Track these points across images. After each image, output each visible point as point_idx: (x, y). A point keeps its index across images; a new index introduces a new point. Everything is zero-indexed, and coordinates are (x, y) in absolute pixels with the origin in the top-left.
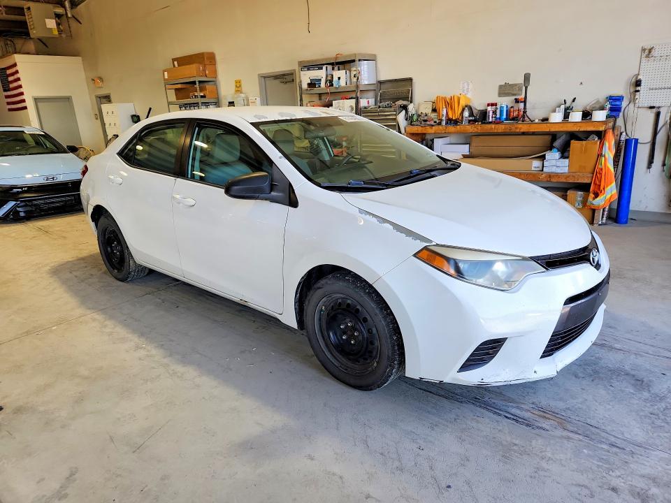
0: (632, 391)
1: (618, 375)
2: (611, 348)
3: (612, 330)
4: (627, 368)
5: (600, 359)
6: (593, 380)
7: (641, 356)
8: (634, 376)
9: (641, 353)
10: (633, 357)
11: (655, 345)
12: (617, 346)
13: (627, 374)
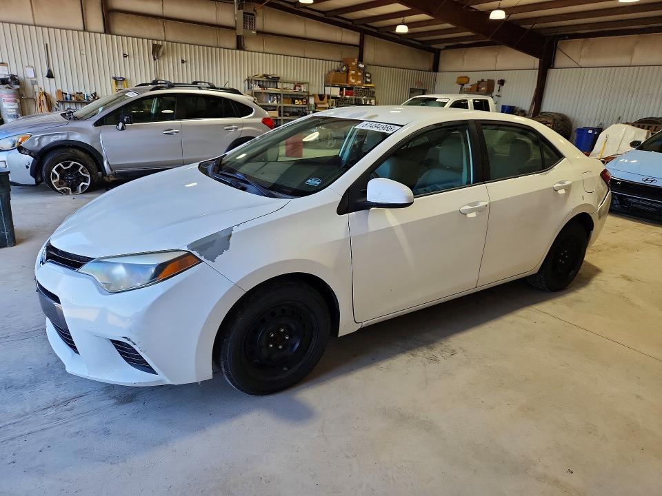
0: (11, 375)
1: (31, 380)
2: (55, 405)
3: (72, 430)
4: (27, 393)
5: (58, 386)
6: (48, 364)
7: (20, 416)
8: (16, 388)
9: (23, 418)
10: (28, 410)
11: (11, 443)
12: (51, 412)
13: (23, 387)
